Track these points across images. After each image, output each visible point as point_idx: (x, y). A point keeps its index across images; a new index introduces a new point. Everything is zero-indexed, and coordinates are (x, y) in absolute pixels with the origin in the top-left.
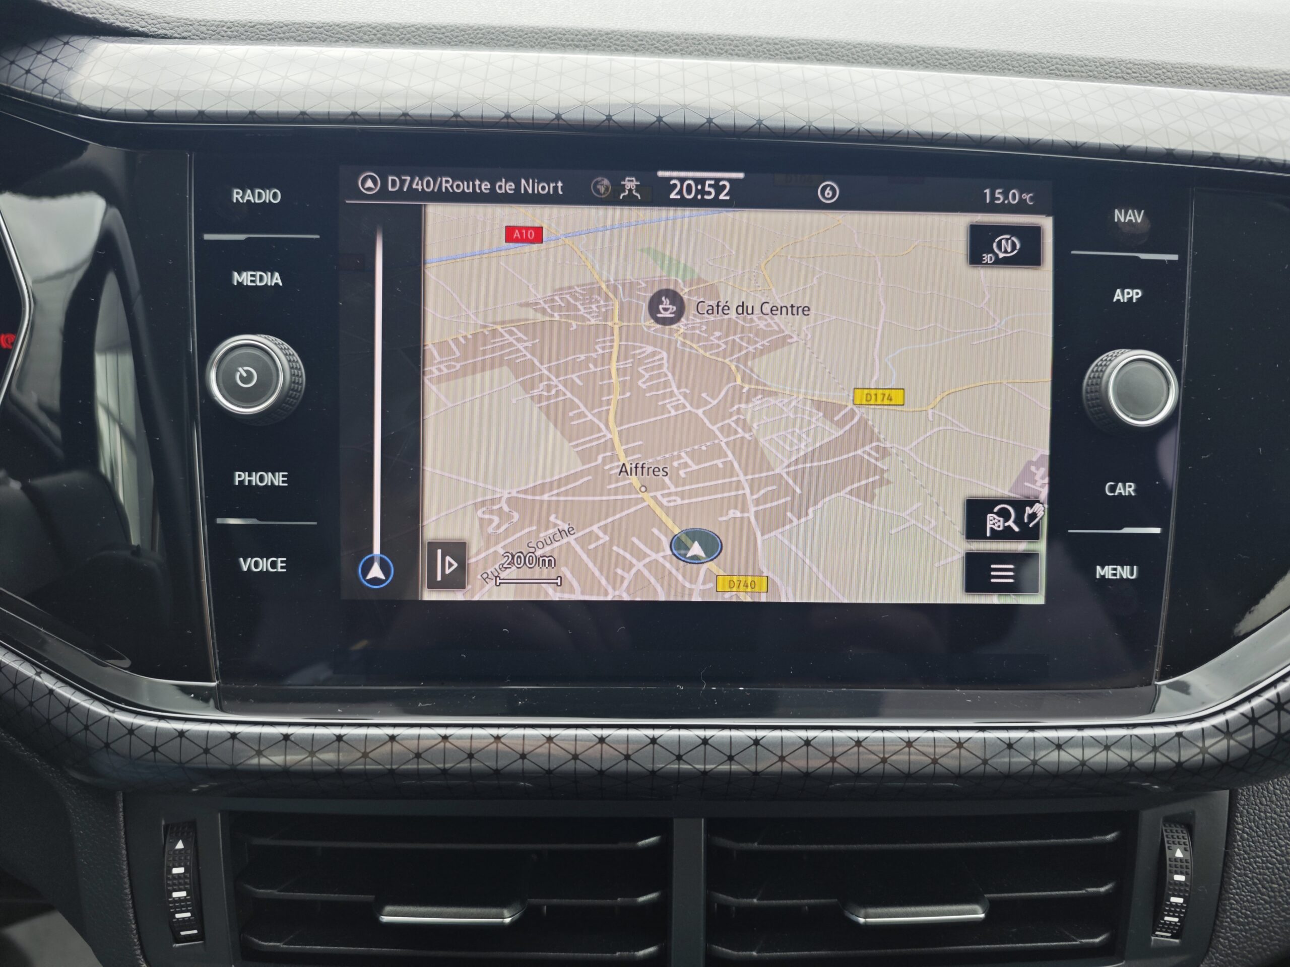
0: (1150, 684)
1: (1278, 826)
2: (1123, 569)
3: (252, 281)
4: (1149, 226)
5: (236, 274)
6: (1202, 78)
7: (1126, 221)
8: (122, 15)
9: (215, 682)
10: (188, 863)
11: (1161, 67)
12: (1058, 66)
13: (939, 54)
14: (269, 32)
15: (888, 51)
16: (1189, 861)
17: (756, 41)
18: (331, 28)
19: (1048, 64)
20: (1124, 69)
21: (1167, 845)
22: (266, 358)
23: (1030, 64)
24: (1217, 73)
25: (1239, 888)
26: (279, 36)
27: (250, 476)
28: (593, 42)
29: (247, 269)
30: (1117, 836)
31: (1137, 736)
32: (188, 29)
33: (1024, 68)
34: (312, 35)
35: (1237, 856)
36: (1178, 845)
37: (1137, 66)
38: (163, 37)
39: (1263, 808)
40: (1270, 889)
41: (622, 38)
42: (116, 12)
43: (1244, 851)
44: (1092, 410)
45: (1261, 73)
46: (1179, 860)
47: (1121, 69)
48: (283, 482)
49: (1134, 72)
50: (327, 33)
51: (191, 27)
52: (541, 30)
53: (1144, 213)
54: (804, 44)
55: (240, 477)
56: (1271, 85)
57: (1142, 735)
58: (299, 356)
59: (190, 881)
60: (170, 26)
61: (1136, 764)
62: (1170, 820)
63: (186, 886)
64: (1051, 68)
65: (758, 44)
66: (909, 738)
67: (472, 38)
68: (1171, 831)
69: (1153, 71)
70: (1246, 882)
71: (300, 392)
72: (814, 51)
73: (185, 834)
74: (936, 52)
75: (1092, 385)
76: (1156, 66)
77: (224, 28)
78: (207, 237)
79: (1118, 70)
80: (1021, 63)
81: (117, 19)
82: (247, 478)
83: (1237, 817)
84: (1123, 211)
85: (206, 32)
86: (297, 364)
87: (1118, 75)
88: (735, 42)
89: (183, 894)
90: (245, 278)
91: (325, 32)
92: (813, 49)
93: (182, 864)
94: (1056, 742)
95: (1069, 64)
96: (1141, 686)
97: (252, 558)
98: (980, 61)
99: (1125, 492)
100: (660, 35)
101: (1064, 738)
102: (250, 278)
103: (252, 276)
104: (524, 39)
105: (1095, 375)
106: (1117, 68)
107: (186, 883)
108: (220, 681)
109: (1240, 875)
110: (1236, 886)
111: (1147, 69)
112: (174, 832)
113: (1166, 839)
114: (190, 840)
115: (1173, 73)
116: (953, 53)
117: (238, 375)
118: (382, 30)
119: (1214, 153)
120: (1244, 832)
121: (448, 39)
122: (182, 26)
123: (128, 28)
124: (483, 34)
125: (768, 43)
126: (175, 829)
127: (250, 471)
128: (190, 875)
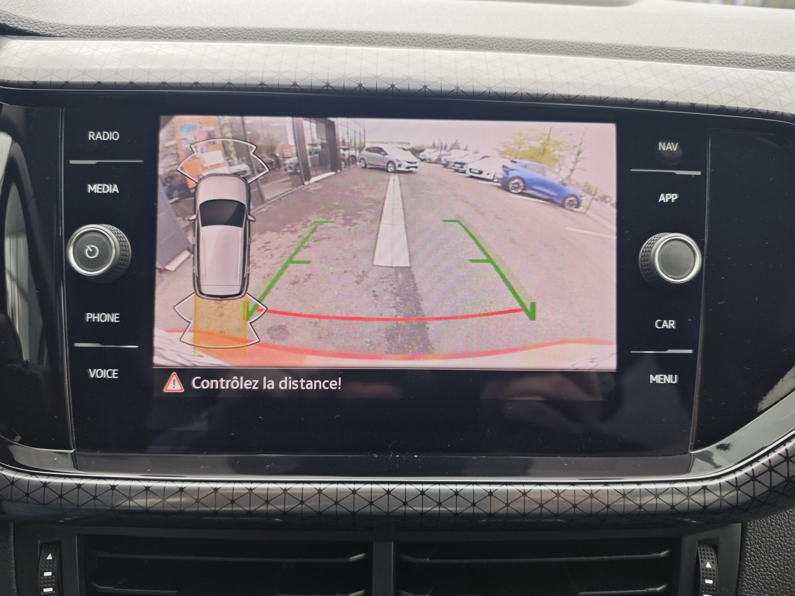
0: (686, 453)
1: (774, 546)
2: (668, 376)
3: (100, 190)
4: (682, 153)
5: (90, 186)
6: (715, 59)
7: (667, 150)
8: (23, 22)
9: (72, 450)
10: (55, 570)
11: (688, 52)
12: (621, 51)
13: (545, 44)
14: (117, 33)
15: (512, 43)
16: (715, 570)
17: (427, 37)
18: (156, 30)
19: (616, 50)
20: (665, 53)
21: (700, 559)
22: (104, 239)
23: (604, 50)
24: (725, 56)
25: (749, 589)
26: (123, 35)
27: (95, 316)
28: (323, 38)
29: (97, 183)
30: (667, 554)
31: (676, 488)
32: (66, 31)
33: (600, 53)
34: (144, 34)
35: (747, 567)
36: (708, 560)
37: (672, 52)
38: (49, 36)
39: (764, 534)
40: (769, 589)
41: (341, 35)
42: (19, 20)
43: (752, 564)
44: (645, 272)
45: (753, 56)
46: (708, 570)
47: (662, 54)
48: (117, 319)
49: (671, 56)
50: (153, 33)
51: (67, 30)
52: (289, 30)
53: (678, 145)
54: (458, 39)
55: (90, 316)
56: (759, 63)
57: (679, 488)
58: (128, 238)
59: (55, 581)
60: (54, 29)
61: (676, 507)
62: (702, 543)
63: (53, 585)
64: (617, 53)
65: (429, 38)
66: (524, 490)
67: (245, 36)
68: (704, 550)
69: (683, 54)
70: (754, 584)
71: (127, 261)
72: (464, 43)
73: (54, 550)
74: (543, 43)
75: (645, 256)
76: (686, 52)
77: (88, 31)
78: (72, 162)
79: (660, 54)
80: (598, 50)
81: (19, 25)
82: (94, 317)
83: (747, 541)
84: (664, 143)
85: (77, 33)
86: (126, 243)
87: (661, 57)
88: (413, 37)
89: (51, 590)
90: (95, 188)
91: (152, 33)
92: (464, 41)
93: (51, 570)
94: (623, 493)
95: (629, 51)
96: (681, 454)
97: (97, 369)
98: (571, 49)
99: (668, 327)
100: (366, 33)
101: (627, 490)
102: (98, 188)
103: (100, 187)
104: (278, 36)
105: (646, 249)
106: (660, 53)
107: (53, 583)
108: (75, 449)
109: (749, 579)
110: (747, 587)
111: (679, 53)
112: (47, 548)
113: (700, 556)
114: (57, 553)
115: (696, 56)
116: (554, 43)
117: (87, 250)
118: (188, 31)
119: (721, 106)
120: (751, 550)
121: (230, 37)
122: (62, 29)
123: (27, 30)
124: (252, 33)
125: (435, 38)
126: (47, 546)
127: (96, 312)
128: (55, 577)
